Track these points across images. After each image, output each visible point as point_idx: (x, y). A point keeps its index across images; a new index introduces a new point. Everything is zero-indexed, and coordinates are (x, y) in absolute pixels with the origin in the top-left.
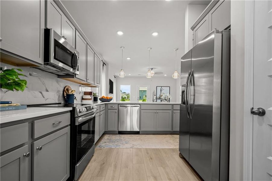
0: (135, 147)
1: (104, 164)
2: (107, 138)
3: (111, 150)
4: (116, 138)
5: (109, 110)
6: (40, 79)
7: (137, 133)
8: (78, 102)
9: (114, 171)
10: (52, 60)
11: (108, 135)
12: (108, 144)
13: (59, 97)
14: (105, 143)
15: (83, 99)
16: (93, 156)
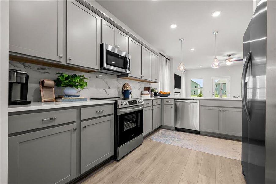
0: (185, 146)
1: (146, 154)
2: (161, 133)
3: (159, 144)
4: (170, 134)
5: (165, 105)
6: (104, 79)
7: (197, 133)
8: (138, 97)
9: (151, 163)
10: (105, 66)
11: (164, 130)
12: (159, 137)
13: (119, 93)
14: (157, 136)
15: (142, 94)
16: (141, 145)
